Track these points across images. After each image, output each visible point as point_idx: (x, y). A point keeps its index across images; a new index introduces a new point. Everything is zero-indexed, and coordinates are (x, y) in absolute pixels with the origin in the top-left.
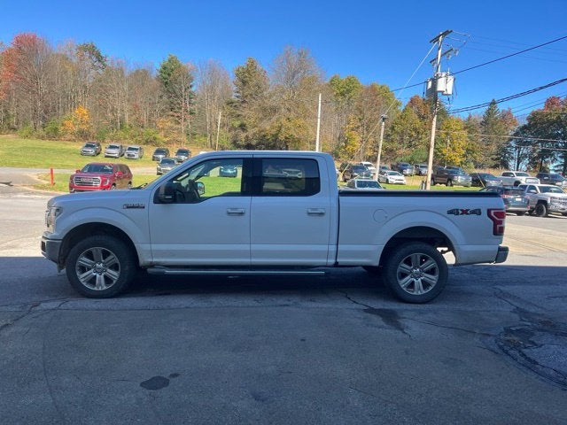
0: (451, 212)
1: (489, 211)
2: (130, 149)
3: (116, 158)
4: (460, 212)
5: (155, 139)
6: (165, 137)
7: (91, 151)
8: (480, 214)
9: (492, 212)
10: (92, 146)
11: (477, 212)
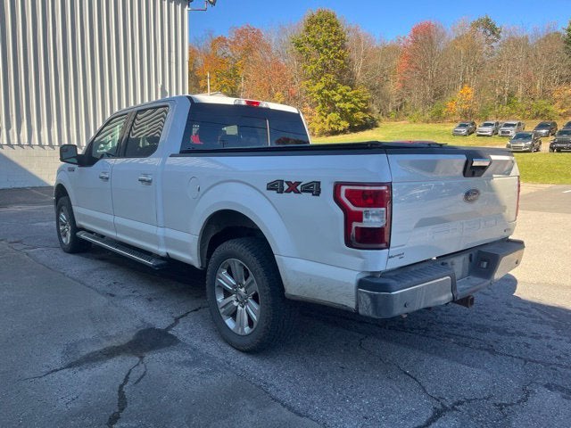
0: (271, 187)
1: (337, 186)
2: (507, 125)
3: (488, 136)
4: (286, 187)
5: (547, 111)
6: (562, 108)
7: (464, 131)
8: (318, 193)
9: (344, 189)
10: (465, 126)
11: (313, 188)
